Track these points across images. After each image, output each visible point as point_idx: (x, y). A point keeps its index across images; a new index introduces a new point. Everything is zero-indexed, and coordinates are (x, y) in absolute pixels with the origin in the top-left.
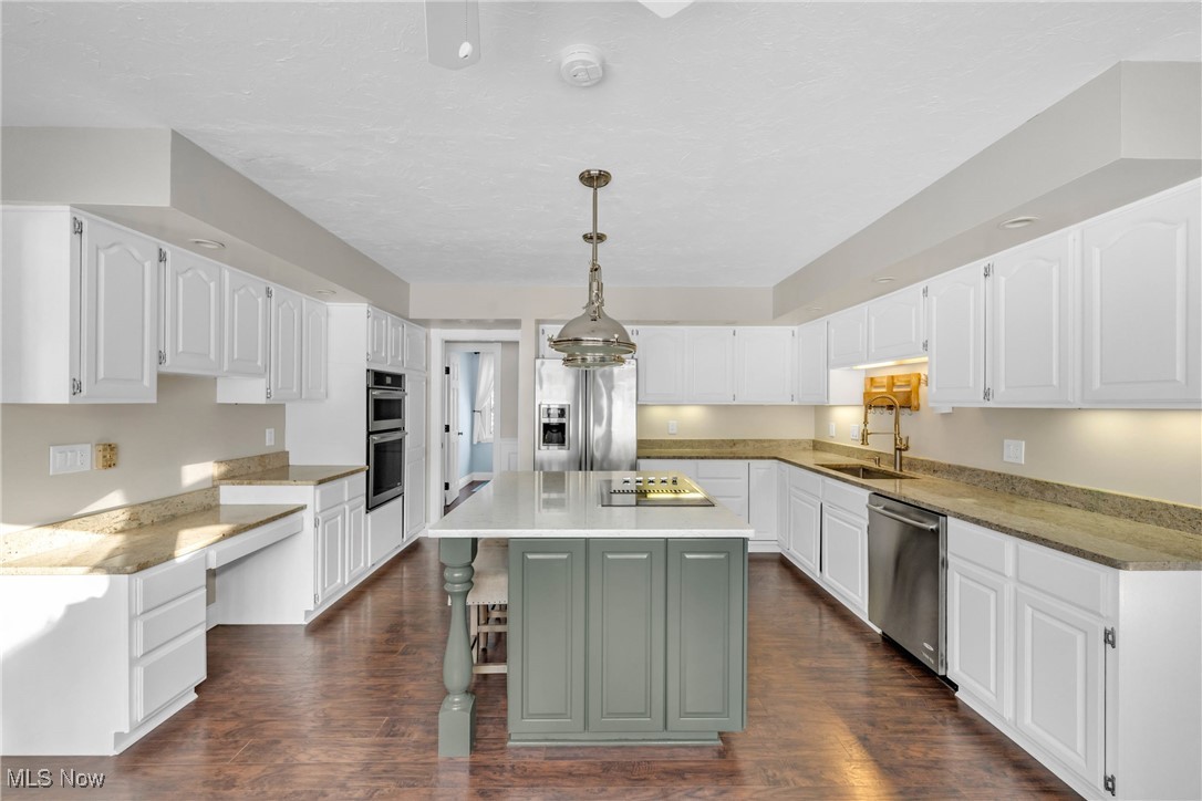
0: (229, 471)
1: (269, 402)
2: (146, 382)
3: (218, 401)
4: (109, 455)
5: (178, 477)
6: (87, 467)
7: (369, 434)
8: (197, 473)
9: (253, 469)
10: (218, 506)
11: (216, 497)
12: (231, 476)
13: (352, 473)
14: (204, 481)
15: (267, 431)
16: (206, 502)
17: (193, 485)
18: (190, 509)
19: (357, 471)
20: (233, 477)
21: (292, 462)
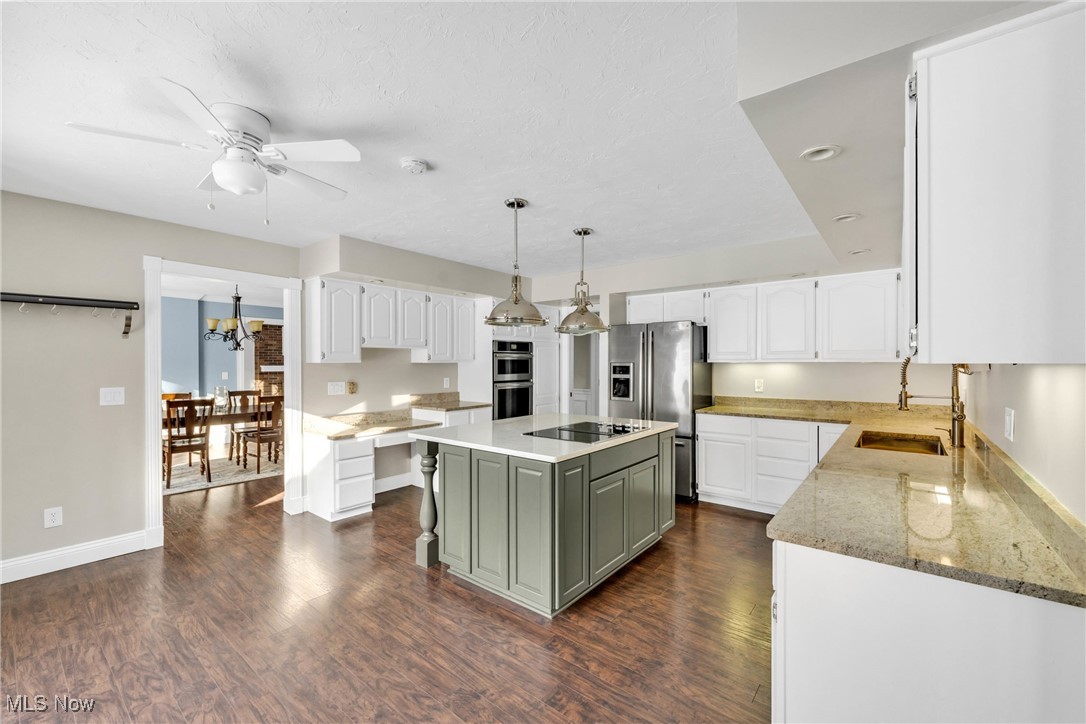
0: (418, 401)
1: (430, 362)
2: (355, 352)
3: (413, 361)
4: (353, 387)
5: (390, 401)
6: (343, 393)
7: (494, 382)
8: (401, 400)
9: (433, 401)
10: (411, 419)
11: (410, 415)
12: (419, 404)
13: (482, 406)
14: (404, 405)
15: (445, 379)
16: (404, 416)
17: (399, 406)
18: (394, 418)
19: (487, 406)
20: (421, 404)
21: (461, 399)
